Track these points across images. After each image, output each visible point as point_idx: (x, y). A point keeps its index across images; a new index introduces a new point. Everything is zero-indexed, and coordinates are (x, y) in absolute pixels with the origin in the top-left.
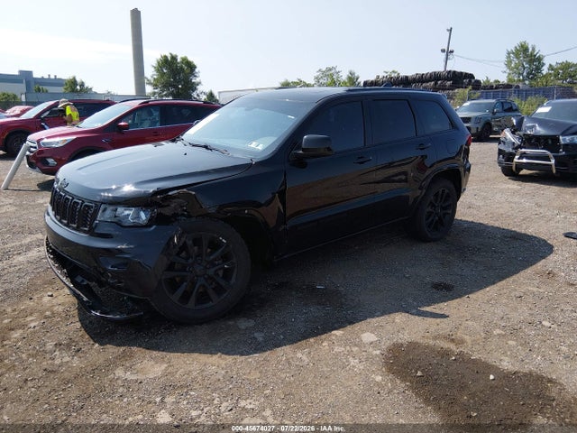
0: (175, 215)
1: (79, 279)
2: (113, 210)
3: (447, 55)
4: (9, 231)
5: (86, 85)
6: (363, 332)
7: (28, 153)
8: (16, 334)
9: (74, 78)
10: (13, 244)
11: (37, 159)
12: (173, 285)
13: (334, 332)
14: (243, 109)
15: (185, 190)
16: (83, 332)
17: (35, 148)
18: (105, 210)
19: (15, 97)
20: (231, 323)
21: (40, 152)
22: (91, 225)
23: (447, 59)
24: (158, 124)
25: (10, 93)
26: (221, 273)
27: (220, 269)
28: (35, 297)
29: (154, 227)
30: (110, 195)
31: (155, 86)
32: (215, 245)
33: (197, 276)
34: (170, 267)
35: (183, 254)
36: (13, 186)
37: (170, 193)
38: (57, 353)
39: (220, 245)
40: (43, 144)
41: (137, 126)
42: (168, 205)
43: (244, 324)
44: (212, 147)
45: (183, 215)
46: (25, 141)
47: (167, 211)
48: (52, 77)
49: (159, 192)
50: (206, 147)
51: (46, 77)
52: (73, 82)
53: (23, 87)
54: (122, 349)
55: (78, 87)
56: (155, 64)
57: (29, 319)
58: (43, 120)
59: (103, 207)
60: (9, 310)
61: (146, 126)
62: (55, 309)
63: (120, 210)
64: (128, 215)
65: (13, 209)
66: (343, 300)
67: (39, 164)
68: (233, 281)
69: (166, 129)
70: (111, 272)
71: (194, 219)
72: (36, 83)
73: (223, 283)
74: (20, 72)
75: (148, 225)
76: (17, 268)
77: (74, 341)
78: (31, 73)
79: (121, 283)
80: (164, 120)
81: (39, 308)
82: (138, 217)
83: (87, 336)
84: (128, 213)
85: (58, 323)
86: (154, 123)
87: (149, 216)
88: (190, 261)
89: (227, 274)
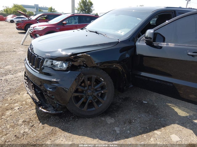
0: (80, 66)
1: (37, 90)
2: (50, 62)
3: (188, 2)
4: (19, 62)
5: (55, 10)
6: (172, 133)
7: (30, 32)
8: (8, 113)
9: (52, 7)
10: (19, 67)
11: (33, 34)
12: (77, 99)
13: (155, 132)
14: (115, 15)
15: (85, 54)
16: (36, 115)
17: (32, 30)
18: (47, 61)
19: (32, 13)
20: (103, 119)
21: (35, 32)
22: (41, 68)
23: (188, 3)
24: (77, 23)
25: (31, 11)
26: (100, 95)
27: (100, 93)
28: (21, 93)
29: (69, 71)
30: (49, 55)
31: (78, 10)
32: (98, 81)
33: (88, 96)
34: (77, 91)
35: (83, 85)
36: (25, 44)
37: (78, 55)
38: (23, 126)
39: (100, 81)
40: (35, 29)
41: (70, 23)
42: (77, 61)
43: (109, 120)
44: (99, 32)
45: (83, 66)
46: (29, 28)
47: (76, 64)
48: (45, 7)
49: (73, 54)
50: (96, 32)
51: (43, 7)
52: (51, 9)
53: (35, 10)
54: (52, 128)
55: (53, 10)
56: (79, 3)
57: (16, 105)
58: (38, 20)
59: (46, 59)
60: (9, 99)
61: (73, 24)
62: (27, 100)
63: (54, 61)
64: (58, 64)
65: (23, 52)
66: (158, 111)
67: (34, 36)
68: (105, 99)
69: (80, 25)
70: (49, 91)
71: (88, 68)
72: (39, 8)
73: (100, 99)
74: (35, 4)
75: (67, 70)
76: (17, 78)
77: (31, 120)
78: (38, 5)
79: (53, 96)
80: (79, 22)
81: (21, 100)
82: (62, 66)
83: (37, 118)
84: (58, 63)
85: (27, 108)
86: (76, 23)
87: (67, 66)
88: (86, 88)
89: (102, 96)
